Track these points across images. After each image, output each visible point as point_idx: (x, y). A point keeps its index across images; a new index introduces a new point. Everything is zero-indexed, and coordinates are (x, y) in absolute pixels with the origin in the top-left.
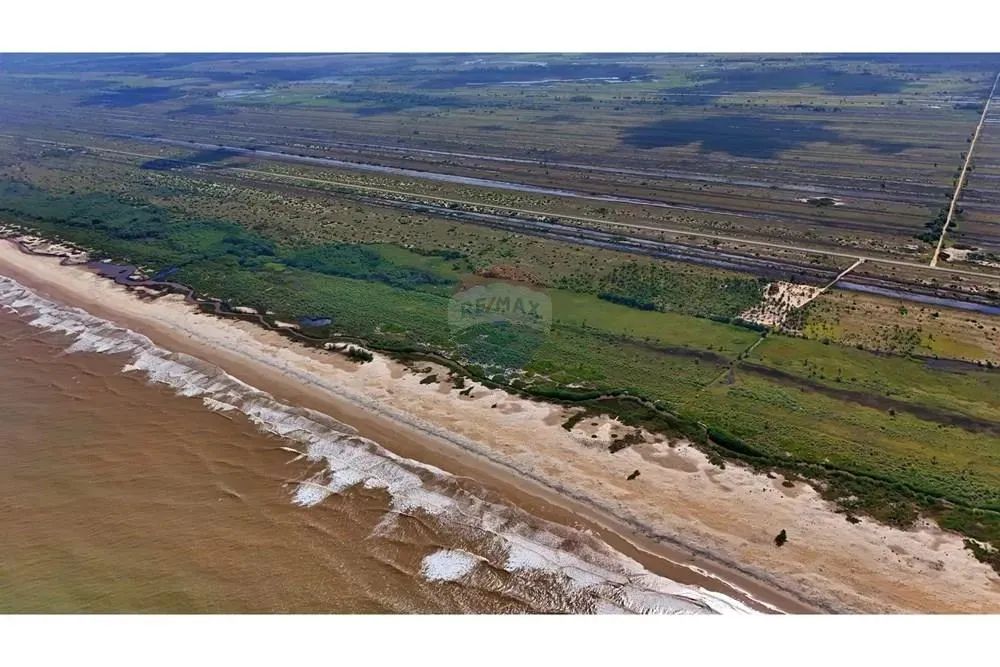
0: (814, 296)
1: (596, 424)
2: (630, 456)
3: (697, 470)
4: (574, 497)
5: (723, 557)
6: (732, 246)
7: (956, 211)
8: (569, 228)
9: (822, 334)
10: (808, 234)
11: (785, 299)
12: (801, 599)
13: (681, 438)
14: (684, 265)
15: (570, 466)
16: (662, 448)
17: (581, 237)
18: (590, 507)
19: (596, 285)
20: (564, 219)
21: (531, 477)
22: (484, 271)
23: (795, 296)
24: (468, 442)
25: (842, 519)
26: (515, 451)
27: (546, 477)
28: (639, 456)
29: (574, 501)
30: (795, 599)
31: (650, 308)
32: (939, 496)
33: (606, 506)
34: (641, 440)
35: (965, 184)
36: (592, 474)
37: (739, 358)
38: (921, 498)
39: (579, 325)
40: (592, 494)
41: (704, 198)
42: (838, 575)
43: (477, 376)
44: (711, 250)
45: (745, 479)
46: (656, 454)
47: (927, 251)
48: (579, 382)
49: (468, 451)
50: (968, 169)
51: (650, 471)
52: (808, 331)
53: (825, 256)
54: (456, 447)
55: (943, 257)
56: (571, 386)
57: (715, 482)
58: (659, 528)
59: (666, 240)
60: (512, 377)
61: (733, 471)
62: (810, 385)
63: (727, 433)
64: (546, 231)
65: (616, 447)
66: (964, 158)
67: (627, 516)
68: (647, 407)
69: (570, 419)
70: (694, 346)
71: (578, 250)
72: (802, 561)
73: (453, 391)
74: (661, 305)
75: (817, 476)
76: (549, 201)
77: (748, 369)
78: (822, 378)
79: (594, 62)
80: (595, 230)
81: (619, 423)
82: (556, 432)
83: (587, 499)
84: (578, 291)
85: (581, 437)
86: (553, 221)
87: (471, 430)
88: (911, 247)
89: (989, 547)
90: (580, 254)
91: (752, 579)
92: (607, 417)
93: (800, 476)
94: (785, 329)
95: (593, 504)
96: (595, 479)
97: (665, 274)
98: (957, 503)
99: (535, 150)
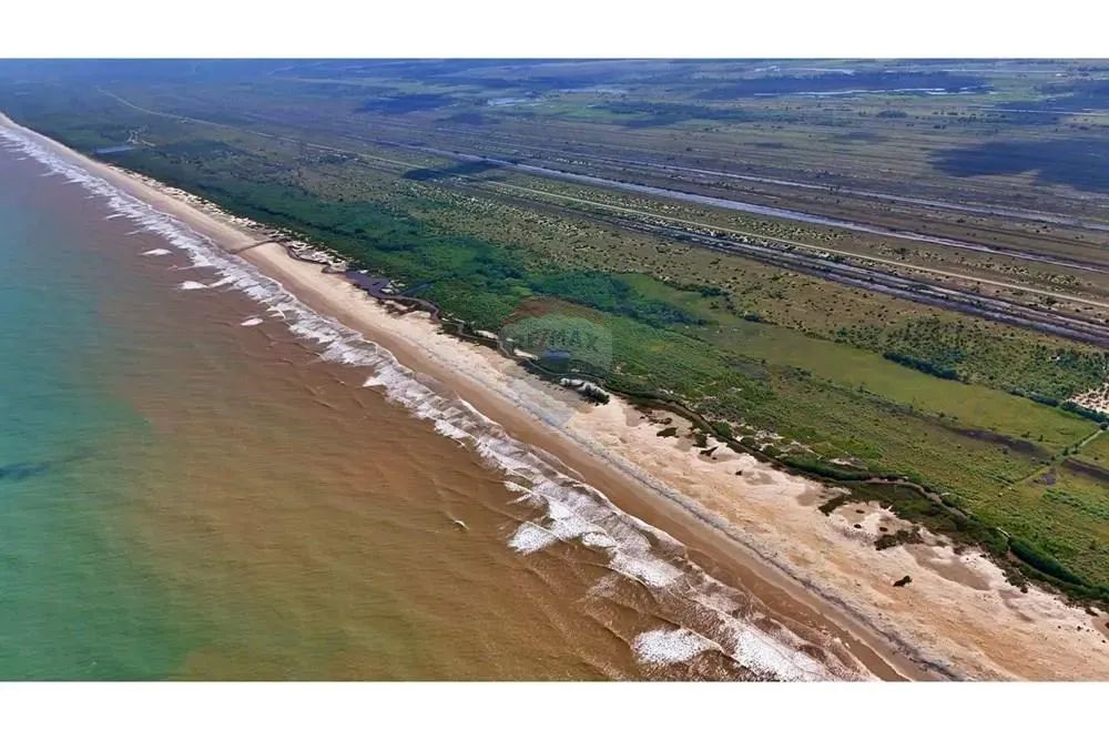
1: (862, 512)
2: (901, 559)
3: (987, 588)
4: (823, 595)
6: (1073, 307)
8: (857, 270)
13: (971, 544)
14: (1002, 326)
15: (822, 558)
16: (945, 554)
17: (871, 281)
18: (842, 611)
19: (883, 340)
20: (852, 258)
21: (773, 562)
22: (746, 313)
24: (706, 511)
26: (758, 530)
27: (792, 566)
28: (913, 559)
29: (823, 601)
31: (951, 376)
33: (862, 613)
34: (920, 541)
36: (849, 571)
37: (1065, 453)
39: (855, 389)
40: (846, 596)
41: (1040, 243)
43: (723, 435)
44: (1043, 310)
45: (1054, 611)
46: (935, 560)
48: (847, 458)
49: (702, 521)
51: (925, 579)
54: (690, 515)
56: (836, 461)
57: (1012, 607)
58: (929, 652)
59: (982, 293)
60: (764, 441)
61: (1036, 596)
63: (1036, 546)
64: (828, 270)
65: (883, 543)
67: (888, 630)
68: (931, 500)
69: (831, 501)
70: (1003, 432)
71: (865, 296)
73: (694, 449)
74: (965, 373)
76: (835, 236)
77: (1077, 468)
79: (913, 69)
80: (890, 274)
81: (891, 515)
82: (812, 511)
83: (839, 601)
84: (858, 347)
85: (842, 524)
86: (838, 260)
87: (709, 497)
90: (866, 301)
92: (877, 504)
95: (846, 607)
96: (852, 578)
97: (976, 335)
99: (826, 173)
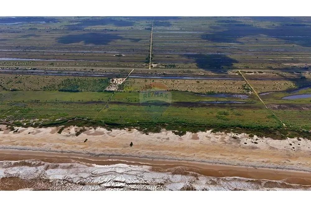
0: (124, 81)
1: (69, 129)
2: (83, 136)
5: (117, 154)
6: (97, 70)
7: (152, 55)
9: (129, 90)
10: (118, 64)
11: (116, 82)
12: (140, 157)
13: (97, 126)
14: (84, 77)
15: (63, 144)
16: (93, 130)
18: (74, 154)
19: (57, 87)
20: (39, 68)
21: (50, 151)
23: (119, 81)
25: (145, 135)
26: (42, 145)
27: (56, 150)
28: (86, 135)
29: (68, 154)
30: (139, 158)
31: (78, 91)
32: (164, 123)
33: (79, 152)
34: (86, 130)
35: (152, 48)
37: (108, 101)
38: (160, 125)
39: (55, 101)
40: (74, 150)
41: (85, 57)
42: (147, 149)
43: (19, 125)
45: (118, 132)
46: (91, 133)
47: (148, 66)
48: (60, 118)
49: (23, 150)
50: (152, 44)
51: (90, 138)
52: (125, 90)
53: (124, 70)
54: (17, 150)
55: (152, 66)
56: (57, 120)
57: (110, 135)
58: (97, 153)
59: (77, 71)
60: (34, 122)
61: (114, 131)
62: (129, 104)
63: (110, 121)
65: (77, 134)
66: (150, 41)
67: (87, 153)
68: (85, 120)
69: (60, 130)
70: (94, 100)
72: (138, 148)
73: (10, 132)
74: (81, 90)
75: (136, 126)
76: (30, 63)
77: (111, 103)
78: (131, 101)
80: (51, 70)
81: (77, 127)
82: (56, 135)
83: (72, 152)
84: (51, 90)
85: (65, 134)
86: (34, 69)
87: (22, 143)
88: (144, 65)
89: (177, 131)
90: (48, 78)
91: (127, 157)
92: (72, 126)
93: (132, 127)
94: (119, 91)
96: (73, 145)
98: (168, 123)
99: (19, 46)
